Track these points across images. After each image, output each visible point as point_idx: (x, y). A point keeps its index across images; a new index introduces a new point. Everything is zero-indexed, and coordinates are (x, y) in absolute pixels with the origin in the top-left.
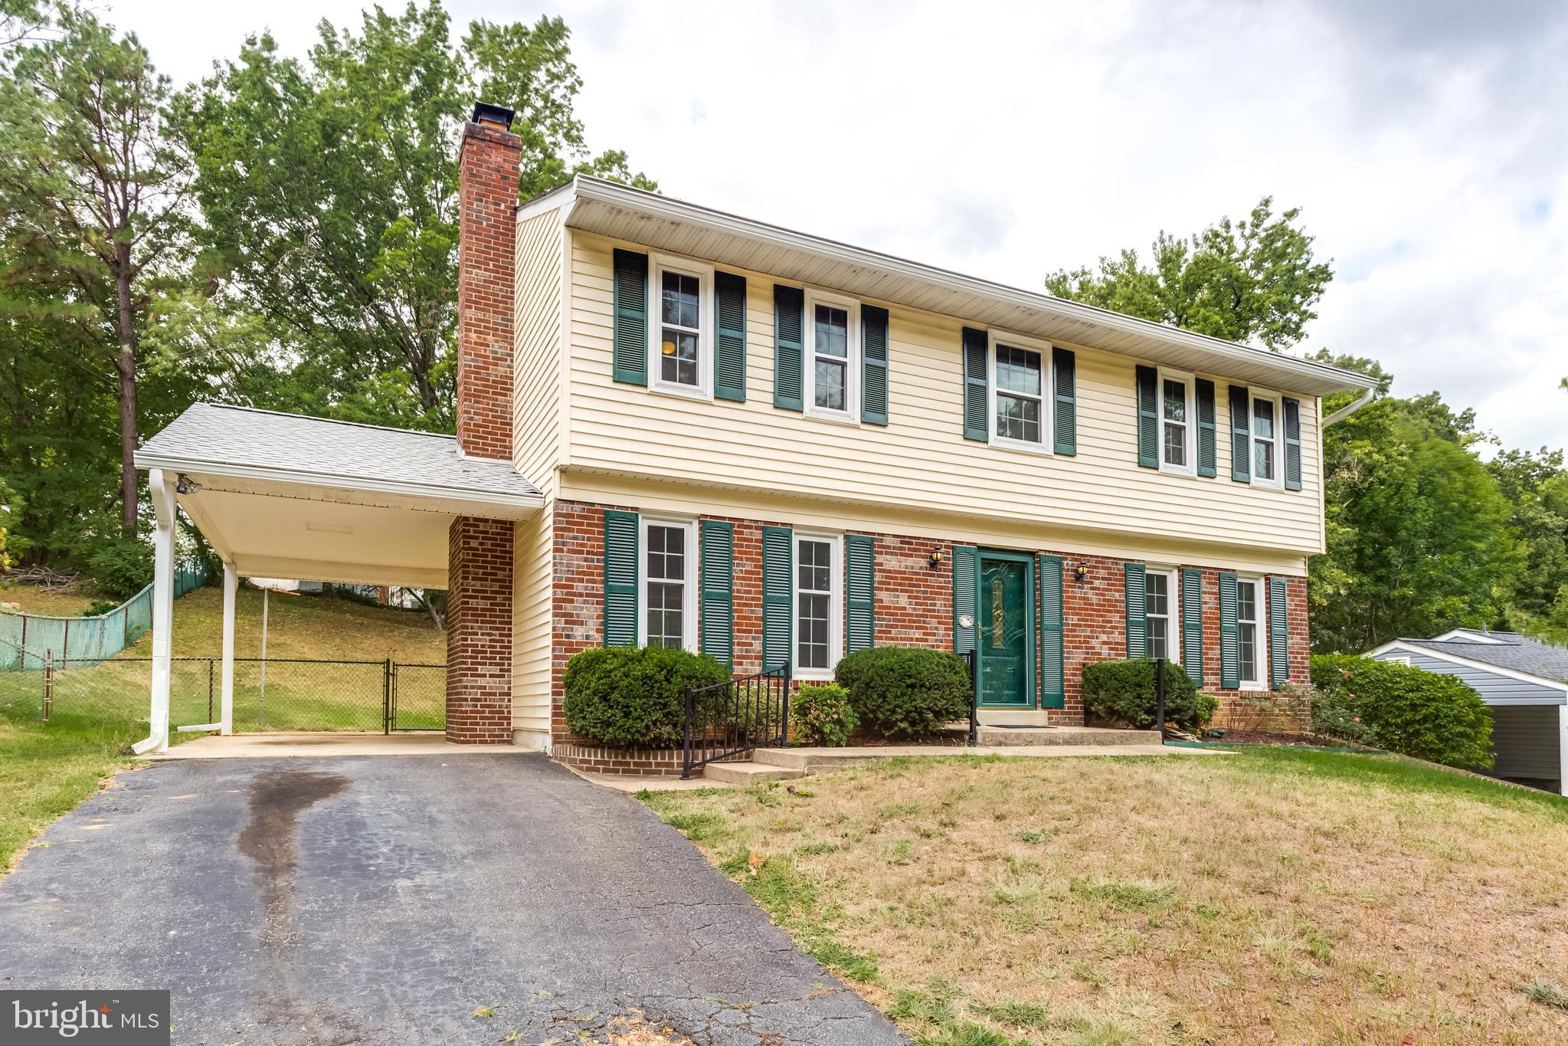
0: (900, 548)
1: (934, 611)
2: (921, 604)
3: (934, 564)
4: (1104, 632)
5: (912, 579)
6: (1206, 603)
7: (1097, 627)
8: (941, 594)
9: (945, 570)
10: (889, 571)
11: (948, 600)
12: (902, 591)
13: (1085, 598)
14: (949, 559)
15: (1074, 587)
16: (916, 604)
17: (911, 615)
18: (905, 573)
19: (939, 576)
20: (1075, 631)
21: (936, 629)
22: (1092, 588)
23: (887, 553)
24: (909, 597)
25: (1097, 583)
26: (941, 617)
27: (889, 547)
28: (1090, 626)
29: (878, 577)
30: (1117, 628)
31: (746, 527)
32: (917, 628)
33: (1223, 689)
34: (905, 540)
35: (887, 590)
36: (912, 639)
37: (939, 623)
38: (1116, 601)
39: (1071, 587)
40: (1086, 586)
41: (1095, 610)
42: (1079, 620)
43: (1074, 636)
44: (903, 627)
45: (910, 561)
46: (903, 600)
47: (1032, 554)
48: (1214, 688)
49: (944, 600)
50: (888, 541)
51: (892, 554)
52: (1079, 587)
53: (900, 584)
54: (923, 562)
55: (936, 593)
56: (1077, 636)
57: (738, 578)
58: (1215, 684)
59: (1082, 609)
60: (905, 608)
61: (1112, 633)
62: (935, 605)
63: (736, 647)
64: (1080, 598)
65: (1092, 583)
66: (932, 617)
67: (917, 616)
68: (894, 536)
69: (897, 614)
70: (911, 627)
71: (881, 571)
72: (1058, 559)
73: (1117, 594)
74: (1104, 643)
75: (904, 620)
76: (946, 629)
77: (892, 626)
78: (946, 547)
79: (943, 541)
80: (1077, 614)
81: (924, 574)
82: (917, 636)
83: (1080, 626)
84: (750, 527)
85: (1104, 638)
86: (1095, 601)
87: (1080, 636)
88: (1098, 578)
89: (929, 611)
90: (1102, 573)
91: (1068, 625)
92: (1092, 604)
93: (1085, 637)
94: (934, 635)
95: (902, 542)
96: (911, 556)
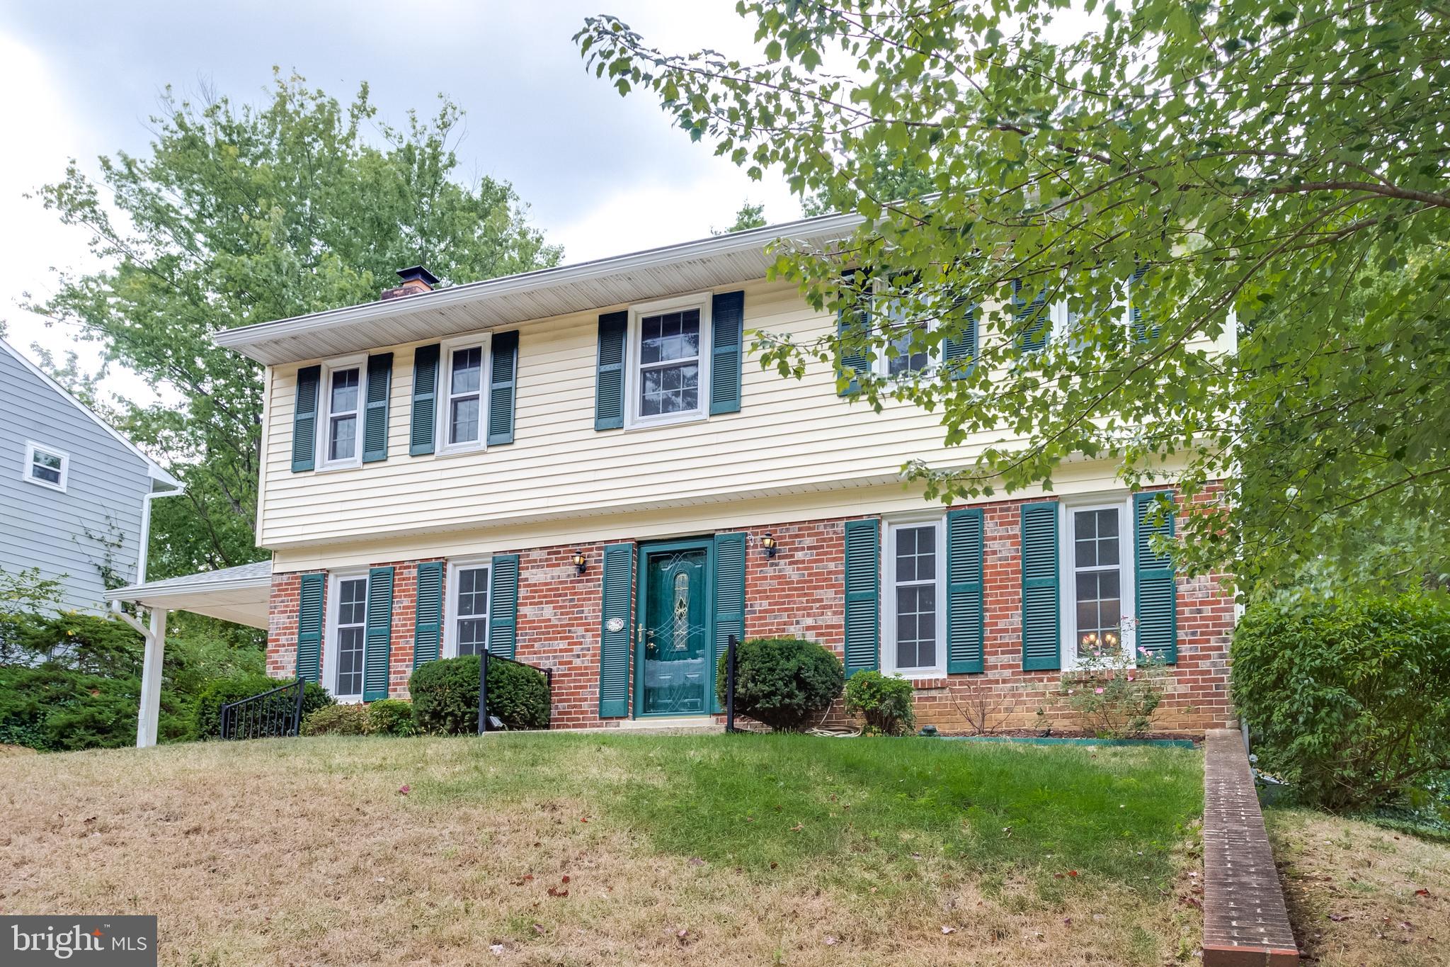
0: (547, 560)
1: (581, 618)
2: (567, 613)
3: (582, 569)
4: (809, 615)
5: (557, 589)
6: (994, 553)
7: (798, 609)
8: (590, 599)
9: (595, 574)
10: (535, 585)
11: (597, 605)
12: (547, 603)
13: (780, 577)
14: (600, 561)
15: (765, 565)
16: (562, 614)
17: (556, 626)
18: (550, 583)
19: (588, 581)
20: (765, 618)
21: (583, 636)
22: (791, 563)
23: (533, 567)
24: (555, 608)
25: (799, 555)
26: (589, 624)
27: (535, 561)
28: (786, 610)
29: (523, 592)
30: (831, 606)
31: (406, 568)
32: (561, 638)
33: (1026, 672)
34: (551, 550)
35: (531, 604)
36: (555, 651)
37: (587, 630)
38: (830, 573)
39: (759, 566)
40: (782, 562)
41: (796, 589)
42: (770, 604)
43: (762, 625)
44: (546, 639)
45: (556, 571)
46: (548, 611)
47: (710, 536)
48: (1007, 673)
49: (593, 605)
50: (534, 555)
51: (538, 567)
52: (772, 565)
53: (545, 596)
54: (572, 570)
55: (584, 600)
56: (766, 625)
57: (398, 614)
58: (1011, 666)
59: (776, 590)
60: (549, 620)
61: (822, 614)
62: (582, 612)
63: (392, 676)
64: (772, 578)
65: (792, 556)
66: (578, 625)
67: (562, 626)
68: (541, 548)
69: (540, 627)
70: (556, 639)
71: (526, 586)
72: (739, 539)
73: (832, 566)
74: (808, 628)
75: (548, 631)
76: (594, 636)
77: (535, 640)
78: (598, 549)
79: (594, 543)
80: (767, 597)
81: (572, 582)
82: (561, 647)
83: (773, 611)
84: (409, 567)
85: (810, 621)
86: (795, 578)
87: (772, 624)
88: (803, 549)
89: (576, 619)
90: (808, 541)
91: (754, 612)
92: (792, 582)
93: (779, 624)
94: (581, 643)
95: (549, 554)
96: (558, 565)
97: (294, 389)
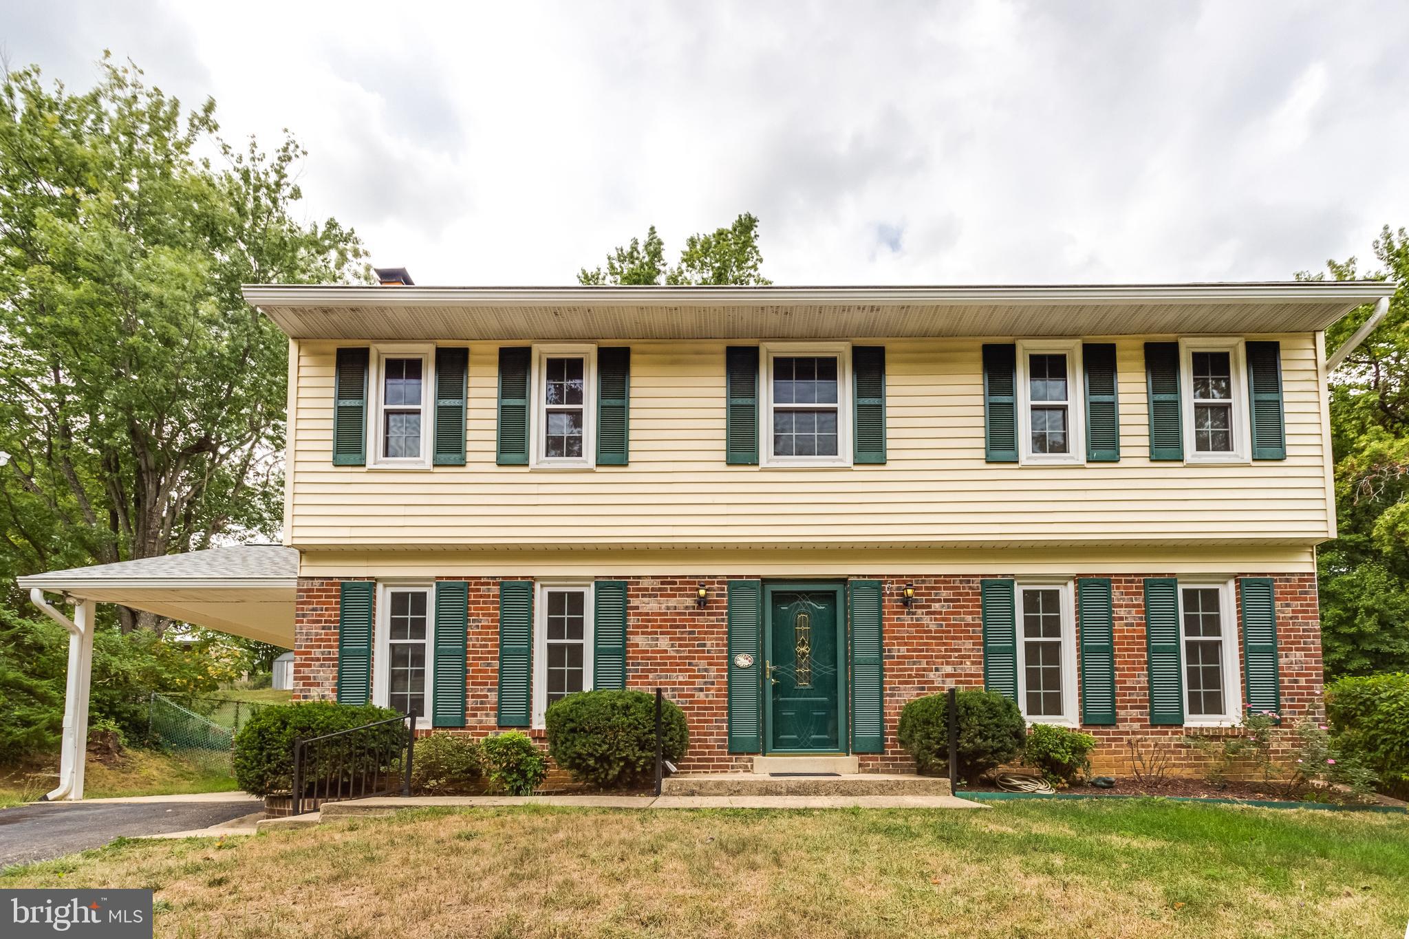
0: (660, 589)
1: (703, 651)
2: (687, 646)
3: (703, 603)
4: (948, 663)
5: (675, 620)
6: (1121, 619)
7: (937, 657)
8: (712, 633)
9: (717, 608)
10: (647, 614)
11: (722, 639)
12: (662, 633)
13: (918, 625)
14: (723, 595)
15: (902, 613)
16: (680, 646)
17: (675, 658)
18: (666, 614)
19: (709, 614)
20: (904, 663)
21: (706, 670)
22: (927, 613)
23: (643, 596)
24: (671, 639)
25: (936, 607)
26: (712, 658)
27: (647, 589)
28: (925, 657)
29: (632, 620)
30: (969, 657)
31: (483, 584)
32: (680, 671)
33: (1153, 725)
34: (664, 580)
35: (643, 633)
36: (674, 683)
37: (710, 664)
38: (967, 625)
39: (895, 613)
40: (919, 611)
41: (934, 638)
42: (908, 650)
43: (901, 670)
44: (662, 671)
45: (672, 602)
46: (664, 643)
47: (843, 580)
48: (1136, 726)
49: (716, 639)
50: (645, 584)
51: (650, 596)
52: (908, 613)
53: (660, 627)
54: (689, 602)
55: (706, 633)
56: (905, 670)
57: (474, 633)
58: (1139, 720)
59: (914, 638)
60: (666, 651)
61: (961, 663)
62: (704, 645)
63: (470, 700)
64: (909, 626)
65: (930, 607)
66: (699, 658)
67: (680, 658)
68: (653, 577)
69: (656, 658)
70: (675, 671)
71: (635, 614)
72: (876, 585)
73: (969, 618)
74: (948, 676)
75: (663, 663)
76: (718, 670)
77: (649, 671)
78: (719, 583)
79: (715, 577)
80: (906, 644)
81: (690, 614)
82: (681, 679)
83: (912, 657)
84: (488, 584)
85: (949, 669)
86: (933, 628)
87: (911, 669)
88: (939, 601)
89: (697, 652)
90: (944, 594)
91: (893, 657)
92: (930, 631)
93: (918, 670)
94: (704, 677)
95: (662, 583)
96: (674, 596)
97: (332, 370)
